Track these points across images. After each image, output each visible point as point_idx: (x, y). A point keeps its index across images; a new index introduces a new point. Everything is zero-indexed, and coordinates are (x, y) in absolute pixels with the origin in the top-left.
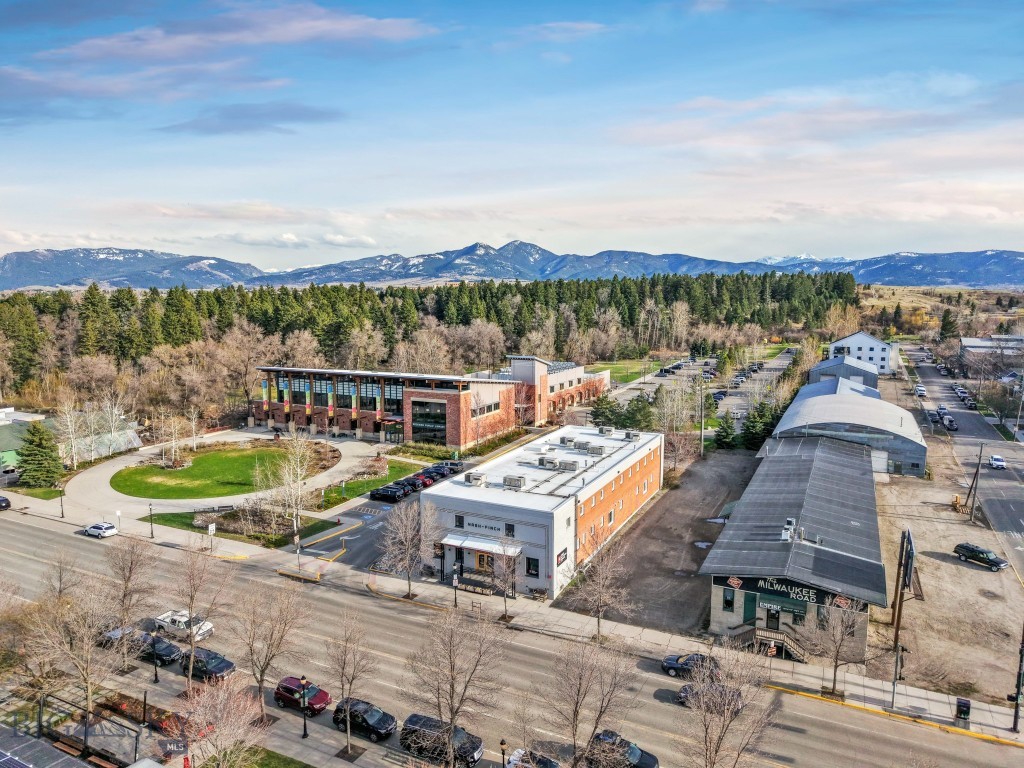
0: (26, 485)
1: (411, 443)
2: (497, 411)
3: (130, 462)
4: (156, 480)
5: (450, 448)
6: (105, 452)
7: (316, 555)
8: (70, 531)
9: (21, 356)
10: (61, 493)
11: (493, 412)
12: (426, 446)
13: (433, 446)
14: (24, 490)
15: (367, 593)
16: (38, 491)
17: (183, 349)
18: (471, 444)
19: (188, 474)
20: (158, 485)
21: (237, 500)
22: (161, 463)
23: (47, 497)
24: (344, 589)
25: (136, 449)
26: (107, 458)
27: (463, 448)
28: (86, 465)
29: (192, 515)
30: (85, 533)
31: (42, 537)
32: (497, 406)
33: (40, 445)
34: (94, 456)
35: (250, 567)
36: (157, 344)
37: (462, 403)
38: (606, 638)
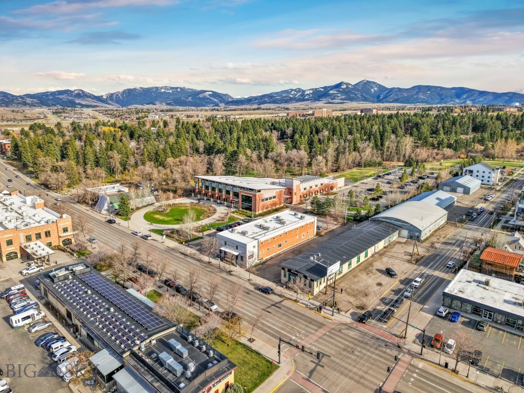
0: (120, 215)
1: (241, 209)
2: (275, 199)
3: (151, 209)
4: (157, 216)
5: (253, 212)
6: (145, 204)
7: (191, 247)
8: (130, 232)
9: (123, 160)
10: (130, 219)
11: (273, 200)
12: (245, 211)
13: (247, 211)
14: (119, 217)
15: (200, 261)
16: (123, 217)
17: (178, 159)
18: (260, 212)
19: (167, 215)
20: (157, 218)
21: (176, 227)
22: (160, 210)
23: (126, 220)
24: (194, 259)
25: (154, 204)
26: (145, 206)
27: (257, 213)
28: (138, 208)
29: (162, 231)
30: (133, 233)
31: (122, 233)
32: (274, 197)
33: (124, 203)
34: (140, 205)
35: (173, 249)
36: (169, 157)
37: (257, 197)
38: (252, 280)
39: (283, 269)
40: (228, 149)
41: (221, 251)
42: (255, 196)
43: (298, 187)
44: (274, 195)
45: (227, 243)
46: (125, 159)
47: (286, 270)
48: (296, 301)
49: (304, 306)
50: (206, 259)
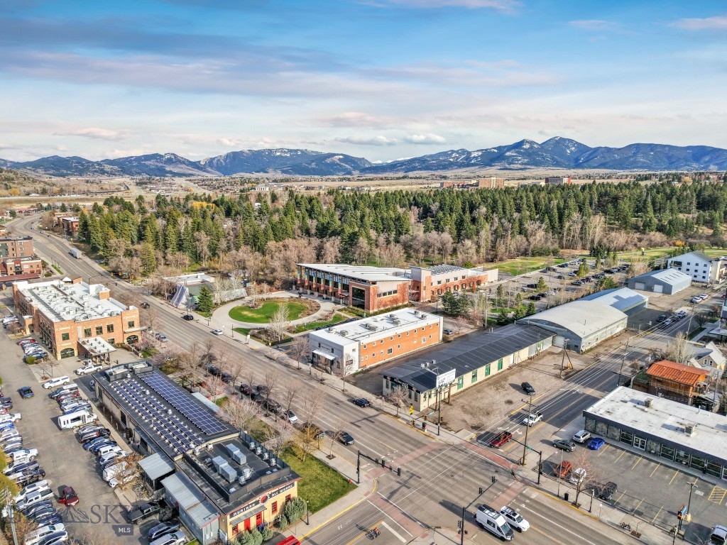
0: (200, 310)
1: (351, 306)
2: (395, 294)
3: (239, 304)
4: (245, 313)
5: (366, 311)
6: (233, 298)
7: (280, 350)
8: (209, 331)
10: (211, 315)
11: (393, 295)
12: (356, 308)
13: (359, 309)
14: (200, 312)
15: (287, 366)
16: (204, 313)
18: (376, 310)
19: (258, 312)
20: (245, 315)
21: (265, 326)
22: (250, 305)
23: (206, 316)
24: (280, 363)
25: (244, 297)
26: (232, 301)
27: (371, 312)
28: (223, 303)
29: (249, 330)
30: (213, 332)
31: (199, 331)
32: (395, 292)
33: (205, 296)
34: (227, 299)
35: (257, 352)
37: (371, 291)
38: (346, 390)
39: (385, 377)
40: (346, 231)
41: (314, 355)
42: (369, 289)
43: (428, 279)
44: (395, 289)
45: (322, 345)
46: (215, 242)
47: (388, 378)
48: (396, 416)
49: (405, 422)
50: (295, 364)
